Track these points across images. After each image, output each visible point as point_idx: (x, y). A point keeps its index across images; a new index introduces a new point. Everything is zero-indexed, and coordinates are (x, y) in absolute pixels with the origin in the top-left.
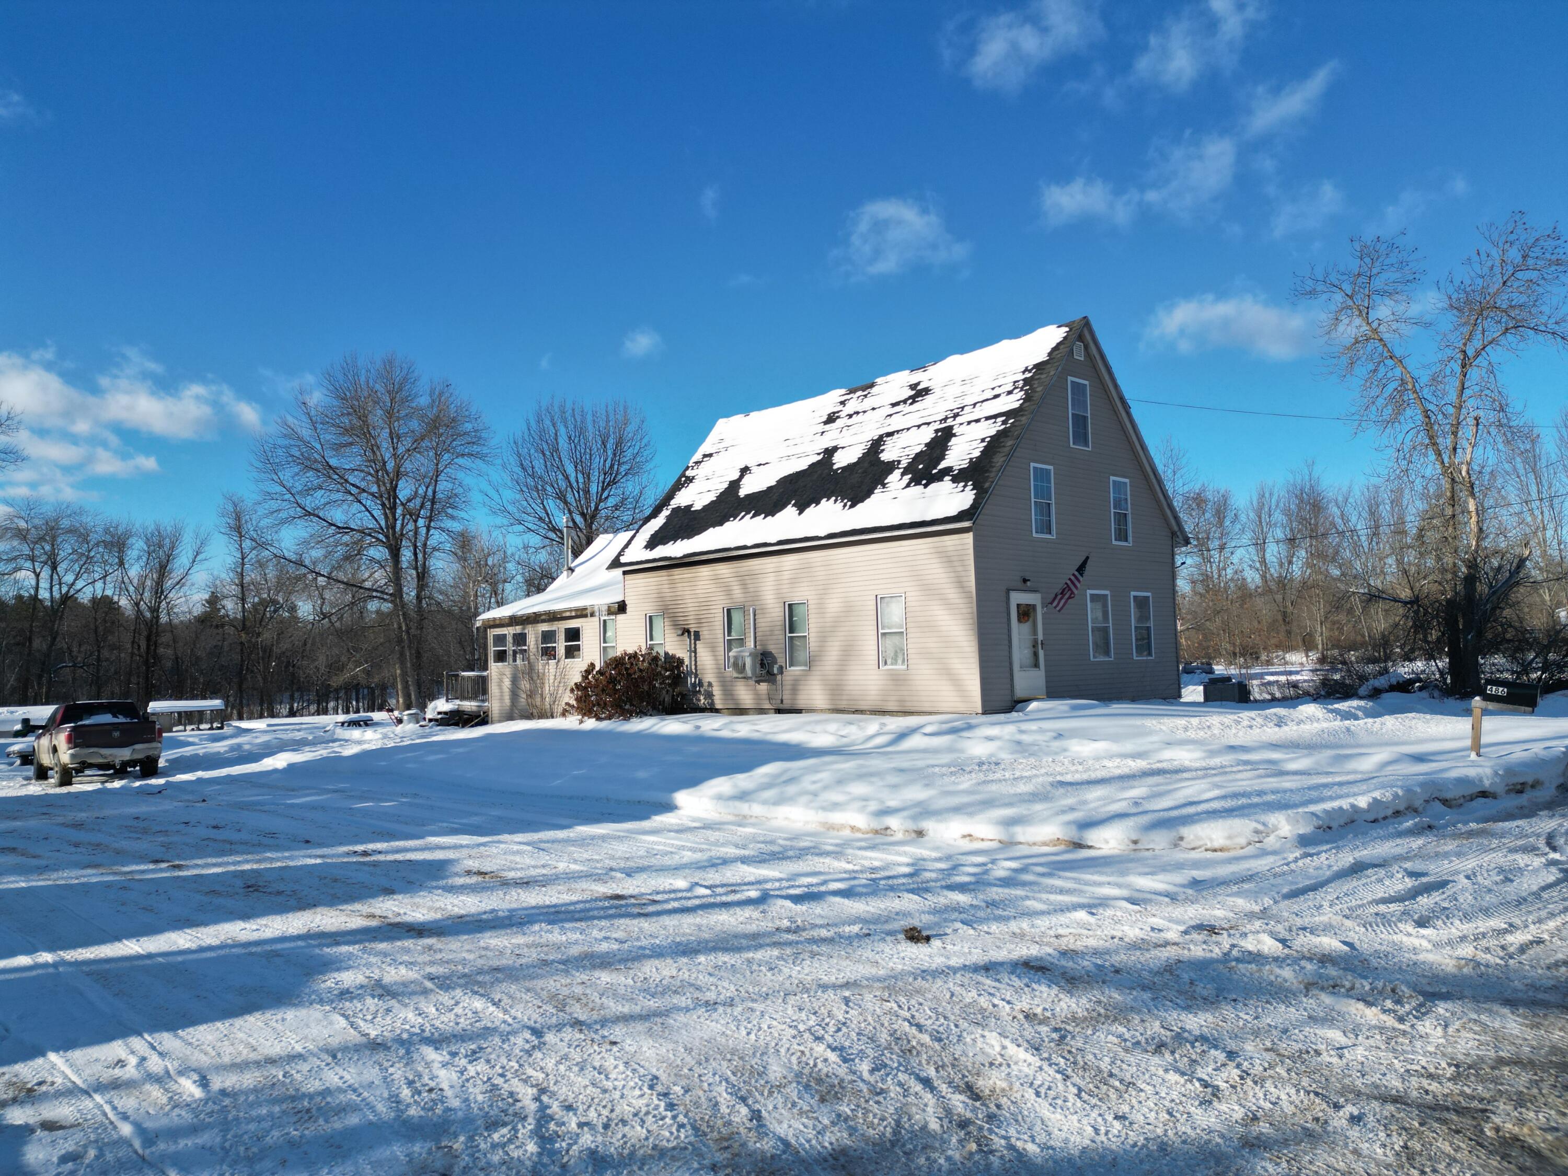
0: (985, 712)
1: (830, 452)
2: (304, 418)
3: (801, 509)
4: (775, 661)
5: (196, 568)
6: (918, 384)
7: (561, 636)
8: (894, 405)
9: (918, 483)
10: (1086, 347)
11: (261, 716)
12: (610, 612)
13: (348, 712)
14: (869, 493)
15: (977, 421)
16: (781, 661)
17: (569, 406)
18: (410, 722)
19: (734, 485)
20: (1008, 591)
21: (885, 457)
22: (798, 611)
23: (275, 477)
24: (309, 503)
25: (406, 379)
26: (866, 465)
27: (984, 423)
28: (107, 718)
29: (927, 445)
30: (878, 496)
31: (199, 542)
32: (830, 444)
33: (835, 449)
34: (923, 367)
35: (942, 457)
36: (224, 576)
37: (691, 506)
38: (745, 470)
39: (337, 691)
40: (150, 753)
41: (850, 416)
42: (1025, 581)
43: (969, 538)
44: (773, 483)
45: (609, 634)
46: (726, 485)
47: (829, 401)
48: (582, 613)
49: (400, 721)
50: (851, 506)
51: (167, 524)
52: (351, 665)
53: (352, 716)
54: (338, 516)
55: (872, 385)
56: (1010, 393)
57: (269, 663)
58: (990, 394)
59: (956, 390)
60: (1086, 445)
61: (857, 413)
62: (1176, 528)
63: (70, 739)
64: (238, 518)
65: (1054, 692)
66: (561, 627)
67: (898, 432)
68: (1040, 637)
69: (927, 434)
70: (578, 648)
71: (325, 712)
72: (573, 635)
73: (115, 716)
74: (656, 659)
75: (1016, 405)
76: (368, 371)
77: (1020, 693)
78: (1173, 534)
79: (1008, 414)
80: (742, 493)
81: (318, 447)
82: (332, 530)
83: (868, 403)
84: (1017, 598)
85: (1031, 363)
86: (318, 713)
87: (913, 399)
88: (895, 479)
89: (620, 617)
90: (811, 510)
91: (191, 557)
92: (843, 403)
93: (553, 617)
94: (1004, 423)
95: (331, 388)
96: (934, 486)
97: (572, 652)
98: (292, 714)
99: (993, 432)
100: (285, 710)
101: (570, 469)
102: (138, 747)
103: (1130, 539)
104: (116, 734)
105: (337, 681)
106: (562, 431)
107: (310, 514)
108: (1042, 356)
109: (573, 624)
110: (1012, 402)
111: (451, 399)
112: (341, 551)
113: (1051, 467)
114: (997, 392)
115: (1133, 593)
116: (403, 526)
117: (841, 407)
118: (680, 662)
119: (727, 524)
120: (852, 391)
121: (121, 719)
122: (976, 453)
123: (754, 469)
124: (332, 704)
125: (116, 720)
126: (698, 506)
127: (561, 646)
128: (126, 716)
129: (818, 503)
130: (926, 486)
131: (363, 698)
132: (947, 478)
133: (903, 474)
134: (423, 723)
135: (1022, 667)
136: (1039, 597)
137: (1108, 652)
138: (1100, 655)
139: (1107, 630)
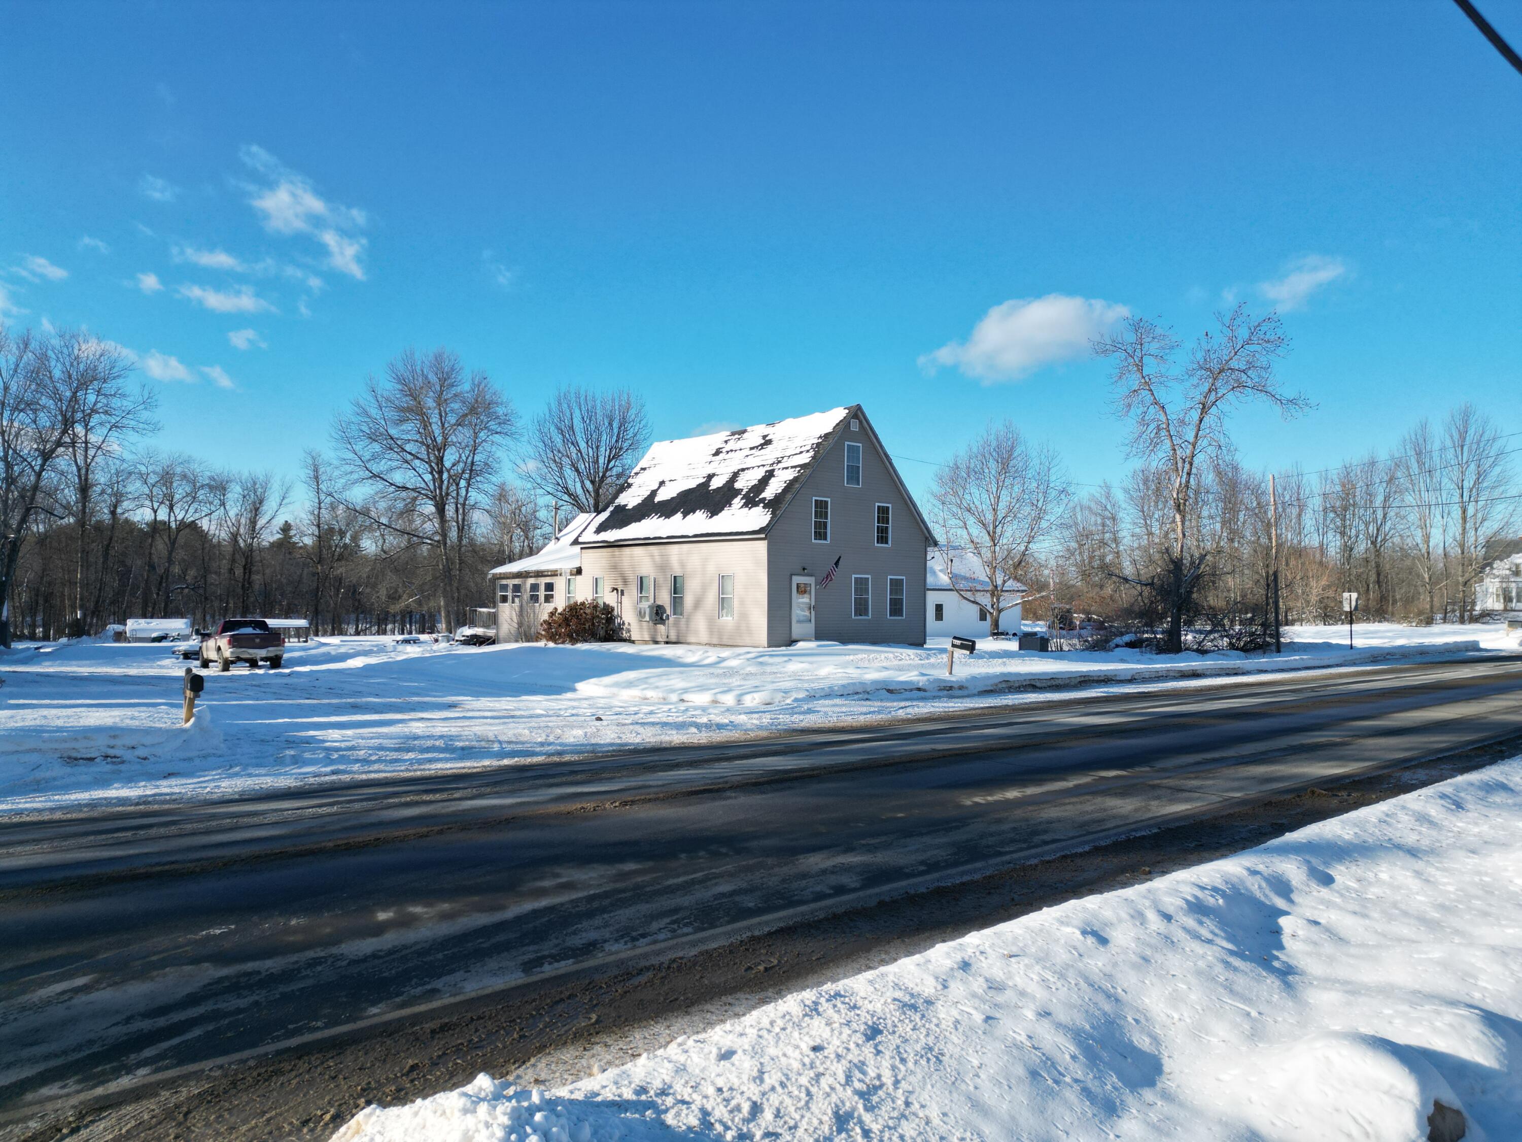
0: (769, 647)
1: (710, 477)
2: (373, 401)
3: (685, 515)
4: (665, 611)
5: (282, 510)
6: (767, 436)
7: (542, 588)
8: (752, 449)
9: (747, 506)
10: (861, 422)
11: (333, 634)
12: (571, 574)
13: (403, 633)
14: (722, 509)
15: (787, 468)
16: (668, 612)
17: (582, 392)
18: (443, 641)
19: (654, 493)
20: (791, 575)
21: (737, 485)
22: (678, 580)
23: (349, 447)
24: (375, 469)
25: (453, 369)
26: (726, 489)
27: (790, 470)
28: (249, 630)
29: (759, 481)
30: (726, 513)
31: (284, 489)
32: (711, 472)
33: (714, 475)
34: (772, 424)
35: (763, 491)
36: (304, 516)
37: (626, 505)
38: (662, 483)
39: (394, 616)
40: (278, 653)
41: (728, 452)
42: (804, 569)
43: (766, 542)
44: (675, 495)
45: (571, 588)
46: (648, 493)
47: (717, 439)
48: (554, 574)
49: (436, 641)
50: (711, 517)
51: (260, 475)
52: (405, 596)
53: (406, 636)
54: (398, 477)
55: (744, 432)
56: (808, 451)
57: (338, 590)
58: (798, 451)
59: (783, 444)
60: (857, 483)
61: (732, 451)
62: (928, 535)
63: (230, 642)
64: (316, 470)
65: (820, 635)
66: (543, 581)
67: (748, 469)
68: (813, 603)
69: (760, 473)
70: (552, 596)
71: (384, 632)
72: (550, 587)
73: (254, 629)
74: (596, 607)
75: (807, 461)
76: (423, 362)
77: (794, 637)
78: (927, 538)
79: (803, 466)
80: (657, 500)
81: (383, 423)
82: (392, 489)
83: (740, 444)
84: (796, 580)
85: (823, 433)
86: (378, 633)
87: (762, 446)
88: (737, 502)
89: (578, 577)
90: (690, 517)
91: (278, 501)
92: (726, 442)
93: (539, 574)
94: (799, 471)
95: (394, 375)
96: (754, 509)
97: (548, 599)
98: (357, 633)
99: (791, 477)
100: (352, 629)
101: (583, 445)
102: (271, 649)
103: (890, 542)
104: (258, 640)
105: (395, 608)
106: (577, 413)
107: (375, 476)
108: (829, 429)
109: (548, 580)
110: (805, 458)
111: (486, 389)
112: (400, 505)
113: (829, 500)
114: (803, 449)
115: (889, 577)
116: (448, 488)
117: (724, 445)
118: (613, 609)
119: (643, 521)
120: (733, 434)
121: (258, 631)
122: (780, 491)
123: (667, 483)
124: (389, 627)
125: (255, 632)
126: (630, 507)
127: (542, 593)
128: (261, 629)
129: (694, 512)
130: (750, 508)
131: (416, 623)
132: (762, 505)
133: (742, 499)
134: (452, 643)
135: (799, 622)
136: (813, 579)
137: (866, 614)
138: (861, 615)
139: (866, 600)
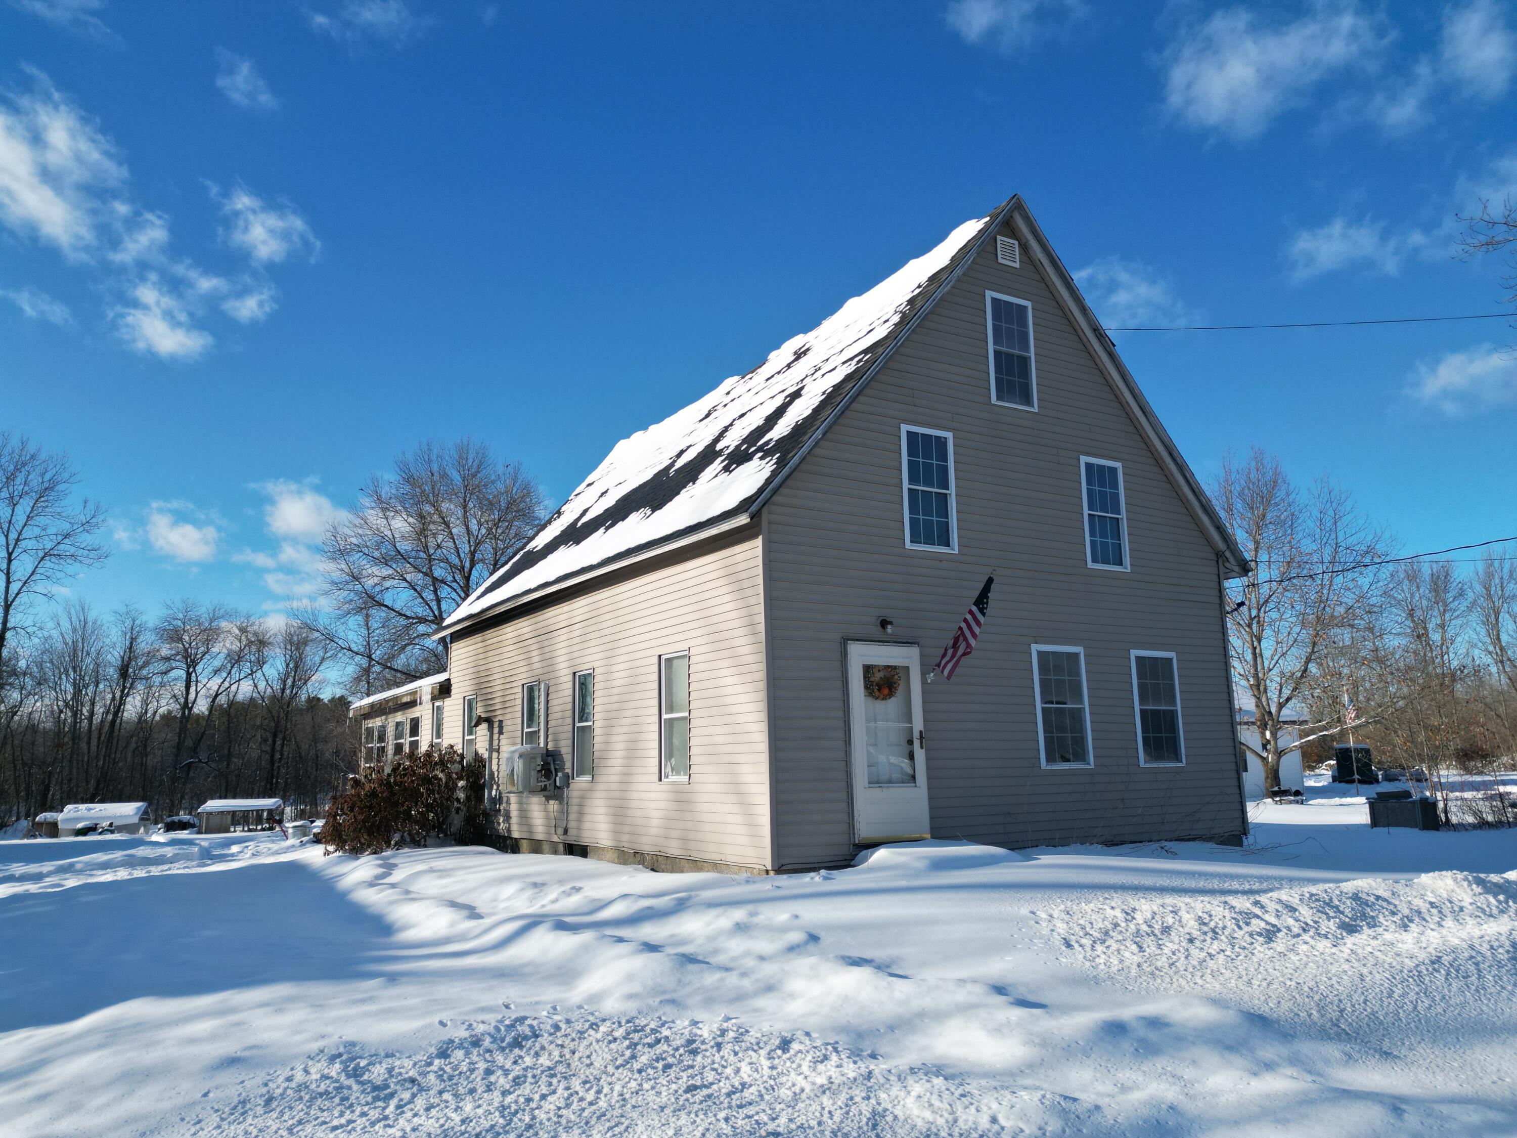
0: (780, 869)
1: (681, 453)
3: (609, 528)
4: (563, 766)
7: (408, 729)
8: (768, 379)
9: (727, 470)
10: (1025, 248)
14: (676, 494)
15: (833, 370)
16: (568, 767)
19: (583, 514)
20: (845, 641)
21: (722, 444)
26: (699, 460)
27: (838, 371)
29: (767, 418)
32: (686, 445)
33: (688, 448)
35: (770, 429)
38: (604, 494)
41: (725, 406)
42: (884, 624)
44: (612, 504)
48: (415, 698)
50: (650, 516)
56: (886, 321)
58: (865, 332)
59: (833, 341)
60: (1028, 401)
61: (733, 400)
62: (1221, 546)
65: (947, 829)
66: (409, 716)
67: (751, 410)
68: (918, 725)
70: (417, 745)
72: (415, 726)
75: (884, 334)
77: (864, 830)
78: (1219, 555)
79: (869, 349)
80: (583, 521)
83: (749, 385)
84: (866, 655)
88: (712, 469)
89: (447, 702)
93: (398, 703)
94: (859, 362)
97: (413, 750)
99: (840, 378)
103: (1127, 560)
109: (416, 712)
113: (949, 435)
114: (873, 326)
115: (1134, 653)
117: (722, 400)
122: (807, 413)
123: (611, 491)
127: (407, 742)
129: (625, 519)
130: (732, 472)
132: (759, 455)
133: (722, 462)
135: (875, 782)
136: (914, 651)
137: (1080, 755)
138: (1065, 759)
139: (1077, 716)
